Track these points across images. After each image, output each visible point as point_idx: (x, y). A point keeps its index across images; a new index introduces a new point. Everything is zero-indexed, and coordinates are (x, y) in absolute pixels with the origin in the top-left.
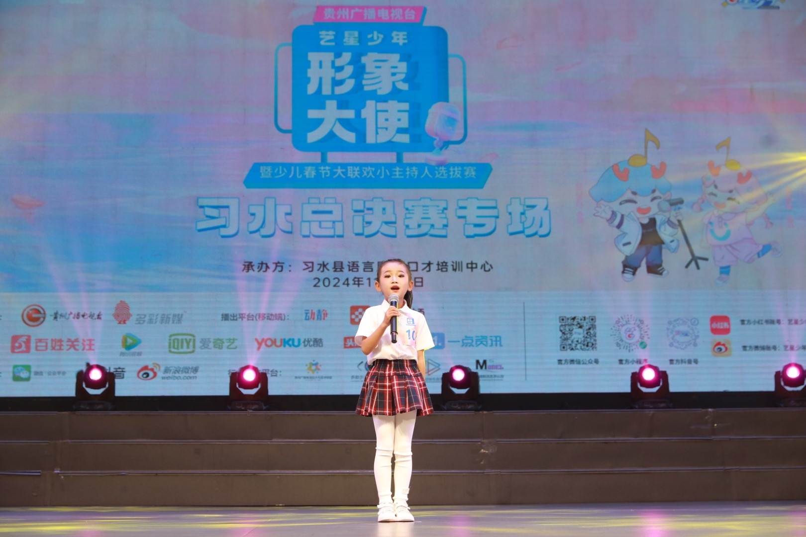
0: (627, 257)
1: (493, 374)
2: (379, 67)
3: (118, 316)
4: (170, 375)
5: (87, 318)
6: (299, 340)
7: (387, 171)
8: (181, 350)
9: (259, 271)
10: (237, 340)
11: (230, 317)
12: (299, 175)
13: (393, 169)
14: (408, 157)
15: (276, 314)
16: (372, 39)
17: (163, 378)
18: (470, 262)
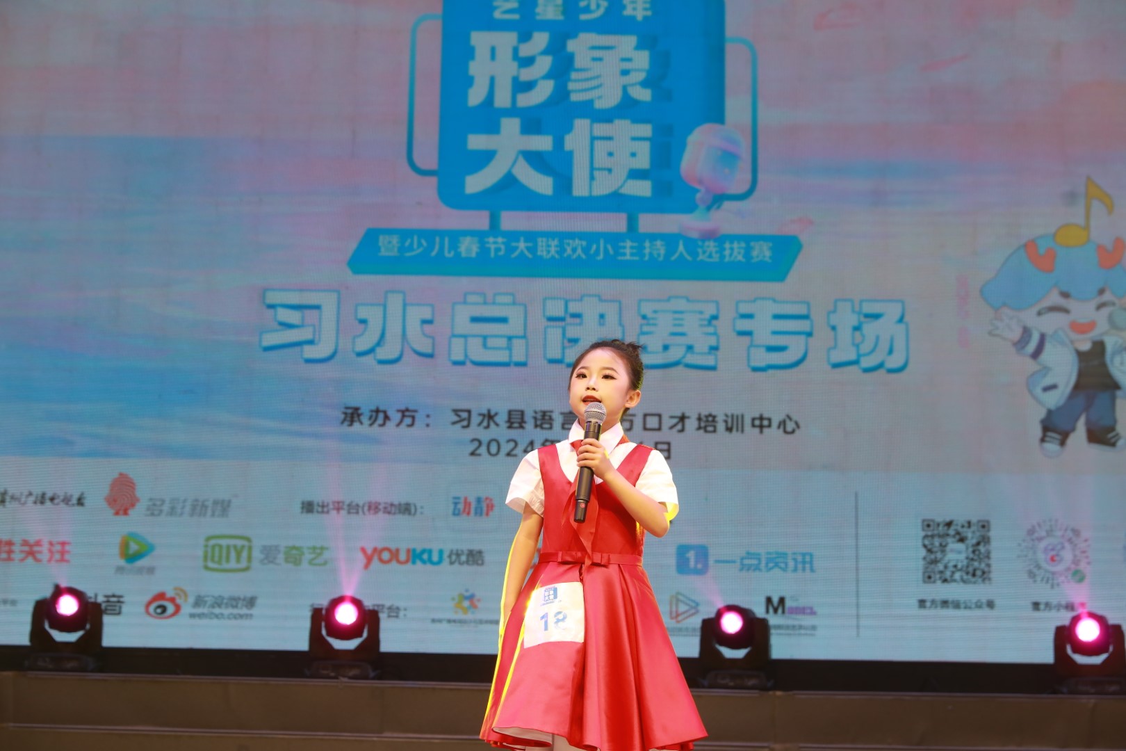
0: (1050, 412)
1: (796, 623)
2: (600, 59)
3: (115, 501)
4: (205, 610)
5: (58, 504)
6: (441, 552)
7: (609, 247)
8: (225, 566)
9: (371, 425)
10: (327, 549)
11: (316, 507)
12: (449, 252)
13: (622, 244)
14: (647, 223)
15: (400, 505)
16: (587, 10)
17: (192, 616)
18: (757, 415)
